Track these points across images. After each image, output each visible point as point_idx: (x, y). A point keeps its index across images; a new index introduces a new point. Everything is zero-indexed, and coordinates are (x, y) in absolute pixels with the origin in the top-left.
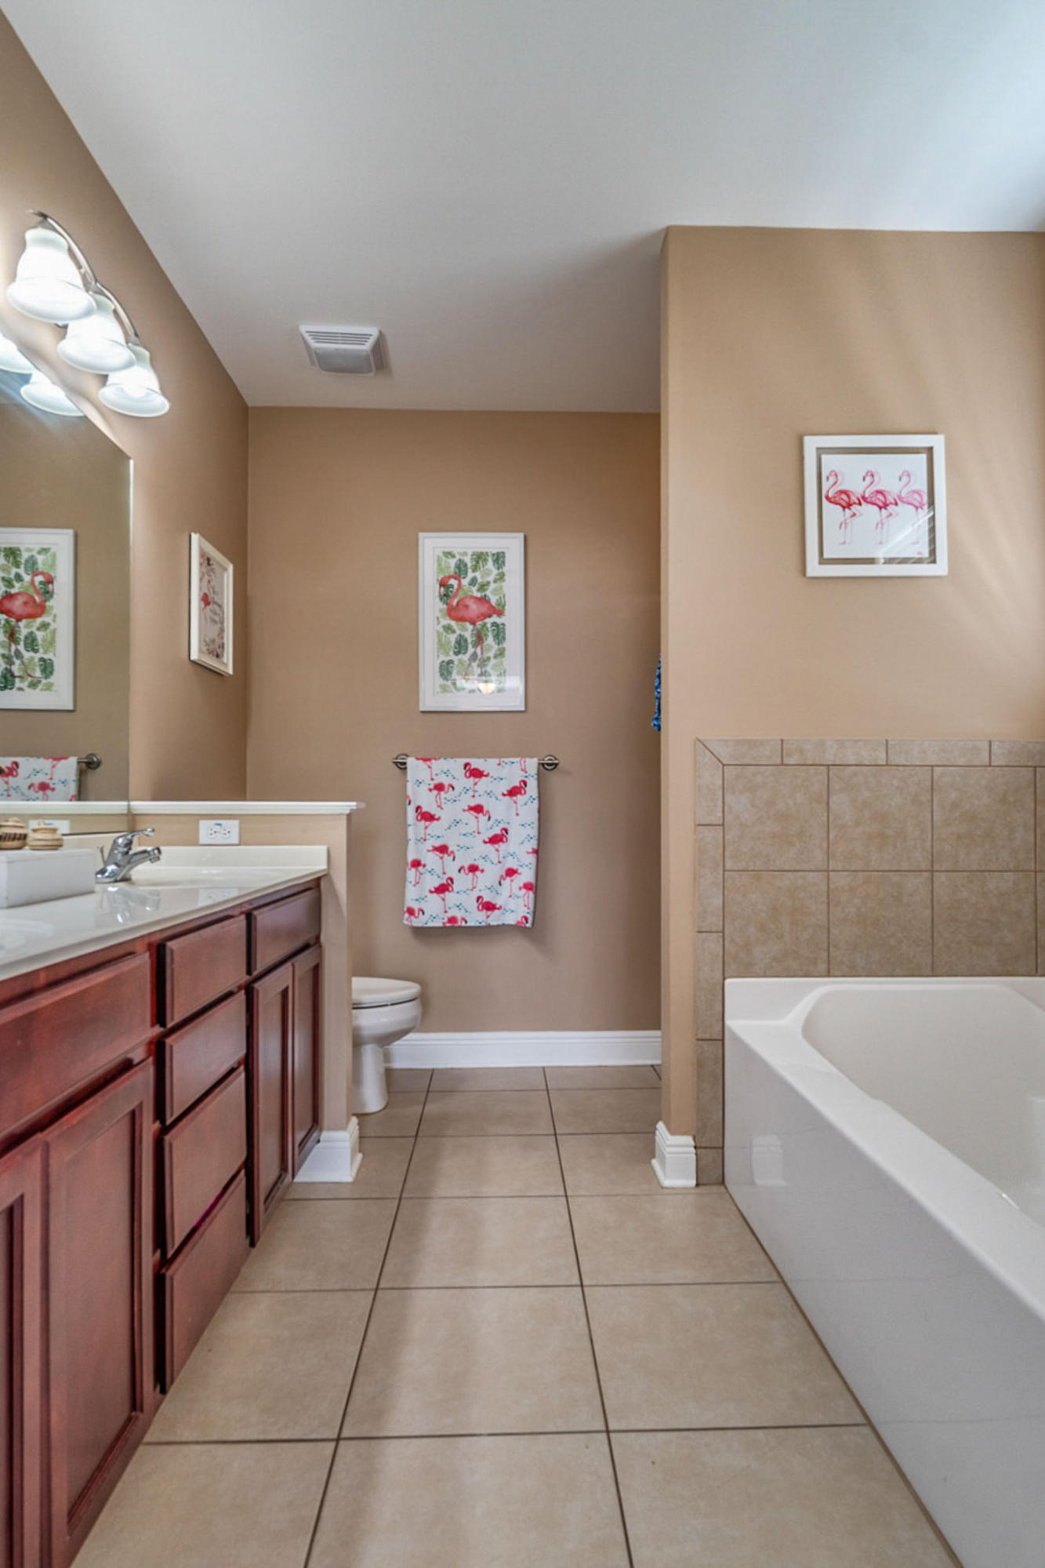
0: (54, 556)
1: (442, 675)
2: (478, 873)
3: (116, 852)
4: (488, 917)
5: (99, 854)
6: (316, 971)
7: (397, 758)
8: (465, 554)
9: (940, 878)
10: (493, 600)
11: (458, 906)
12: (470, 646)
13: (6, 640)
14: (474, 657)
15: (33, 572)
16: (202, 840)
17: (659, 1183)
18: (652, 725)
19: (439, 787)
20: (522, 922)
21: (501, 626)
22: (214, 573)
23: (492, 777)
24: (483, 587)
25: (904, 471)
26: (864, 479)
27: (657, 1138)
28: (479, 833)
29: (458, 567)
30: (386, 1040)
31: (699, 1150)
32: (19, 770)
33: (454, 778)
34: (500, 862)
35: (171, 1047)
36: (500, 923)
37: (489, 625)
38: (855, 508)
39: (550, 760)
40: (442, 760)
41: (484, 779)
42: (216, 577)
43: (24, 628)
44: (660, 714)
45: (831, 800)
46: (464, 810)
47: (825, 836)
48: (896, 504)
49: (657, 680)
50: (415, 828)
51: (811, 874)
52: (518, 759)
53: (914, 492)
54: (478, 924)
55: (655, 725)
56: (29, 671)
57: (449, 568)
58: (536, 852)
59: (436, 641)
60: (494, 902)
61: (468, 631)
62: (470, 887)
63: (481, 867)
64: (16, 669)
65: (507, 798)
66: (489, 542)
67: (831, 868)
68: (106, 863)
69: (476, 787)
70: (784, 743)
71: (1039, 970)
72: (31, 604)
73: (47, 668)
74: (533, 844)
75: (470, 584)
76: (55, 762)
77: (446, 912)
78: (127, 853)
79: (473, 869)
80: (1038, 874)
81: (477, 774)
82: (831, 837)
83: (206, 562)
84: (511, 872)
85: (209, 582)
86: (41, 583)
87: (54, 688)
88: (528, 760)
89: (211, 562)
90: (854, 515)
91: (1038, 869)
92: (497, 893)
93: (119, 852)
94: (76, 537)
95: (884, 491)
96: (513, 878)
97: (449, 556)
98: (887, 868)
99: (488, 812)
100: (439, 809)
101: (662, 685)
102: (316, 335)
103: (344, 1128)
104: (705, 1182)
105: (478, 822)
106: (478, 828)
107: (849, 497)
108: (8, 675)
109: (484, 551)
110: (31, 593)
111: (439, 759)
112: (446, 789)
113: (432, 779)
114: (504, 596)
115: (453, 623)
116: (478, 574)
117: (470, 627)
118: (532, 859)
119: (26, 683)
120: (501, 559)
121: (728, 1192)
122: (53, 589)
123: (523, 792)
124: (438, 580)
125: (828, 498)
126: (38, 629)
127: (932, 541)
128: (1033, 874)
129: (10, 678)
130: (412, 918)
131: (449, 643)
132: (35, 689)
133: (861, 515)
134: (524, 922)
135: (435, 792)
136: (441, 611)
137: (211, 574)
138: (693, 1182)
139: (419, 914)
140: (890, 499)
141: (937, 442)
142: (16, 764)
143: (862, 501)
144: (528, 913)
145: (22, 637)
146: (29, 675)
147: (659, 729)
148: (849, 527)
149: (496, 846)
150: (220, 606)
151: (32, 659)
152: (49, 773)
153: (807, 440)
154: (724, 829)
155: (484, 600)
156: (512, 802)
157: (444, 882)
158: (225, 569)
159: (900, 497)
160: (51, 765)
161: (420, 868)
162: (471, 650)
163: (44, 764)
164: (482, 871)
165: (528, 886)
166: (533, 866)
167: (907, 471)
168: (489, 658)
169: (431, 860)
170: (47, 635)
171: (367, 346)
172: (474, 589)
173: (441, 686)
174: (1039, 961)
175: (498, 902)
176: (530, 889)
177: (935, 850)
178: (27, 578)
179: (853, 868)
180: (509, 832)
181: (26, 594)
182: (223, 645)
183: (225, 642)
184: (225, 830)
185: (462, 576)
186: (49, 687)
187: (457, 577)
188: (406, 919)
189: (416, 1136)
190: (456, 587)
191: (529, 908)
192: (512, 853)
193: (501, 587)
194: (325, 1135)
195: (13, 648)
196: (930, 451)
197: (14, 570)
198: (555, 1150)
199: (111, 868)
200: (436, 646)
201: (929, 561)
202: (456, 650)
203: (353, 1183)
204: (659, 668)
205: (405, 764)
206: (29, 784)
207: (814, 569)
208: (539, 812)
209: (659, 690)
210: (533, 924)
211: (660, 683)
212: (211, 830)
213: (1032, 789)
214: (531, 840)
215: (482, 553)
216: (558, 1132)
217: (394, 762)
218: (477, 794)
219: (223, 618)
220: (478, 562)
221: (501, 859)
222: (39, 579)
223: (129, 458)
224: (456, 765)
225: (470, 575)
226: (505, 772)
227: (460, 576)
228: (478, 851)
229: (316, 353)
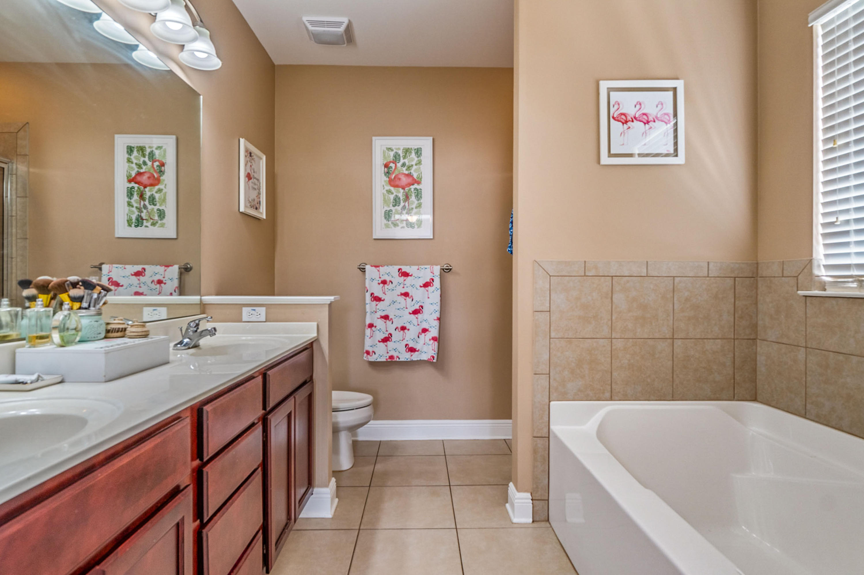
0: (165, 151)
1: (385, 218)
2: (406, 331)
3: (189, 330)
4: (412, 356)
5: (180, 332)
6: (310, 398)
7: (360, 266)
8: (399, 149)
9: (678, 343)
10: (415, 176)
11: (395, 350)
12: (402, 202)
13: (138, 198)
14: (404, 207)
15: (153, 160)
16: (244, 320)
17: (510, 520)
18: (507, 250)
19: (384, 282)
20: (431, 359)
21: (419, 190)
22: (254, 161)
23: (414, 276)
24: (409, 168)
25: (660, 102)
26: (635, 106)
27: (509, 491)
28: (407, 308)
29: (395, 156)
30: (353, 429)
31: (534, 501)
32: (146, 273)
33: (393, 277)
34: (418, 325)
35: (207, 473)
36: (419, 359)
37: (412, 190)
38: (630, 124)
39: (447, 266)
40: (386, 267)
41: (409, 277)
42: (255, 163)
43: (148, 192)
44: (512, 245)
45: (613, 297)
46: (398, 295)
47: (610, 318)
48: (654, 121)
49: (510, 225)
50: (370, 306)
51: (601, 340)
52: (429, 266)
53: (665, 114)
54: (406, 360)
55: (509, 251)
56: (151, 217)
57: (389, 157)
58: (439, 319)
59: (382, 199)
60: (415, 347)
61: (401, 193)
62: (402, 339)
63: (407, 328)
64: (144, 215)
65: (423, 288)
66: (413, 142)
67: (613, 337)
68: (184, 337)
69: (405, 282)
70: (586, 263)
71: (735, 397)
72: (152, 178)
73: (162, 214)
74: (438, 315)
75: (402, 166)
76: (166, 268)
77: (388, 353)
78: (196, 331)
79: (403, 328)
80: (735, 340)
81: (406, 274)
82: (613, 318)
83: (249, 155)
84: (425, 331)
85: (251, 166)
86: (157, 166)
87: (166, 226)
88: (434, 267)
89: (252, 155)
90: (629, 128)
91: (735, 338)
92: (417, 342)
93: (191, 331)
94: (177, 140)
95: (647, 113)
96: (426, 334)
97: (390, 150)
98: (646, 336)
99: (412, 296)
100: (384, 294)
101: (514, 227)
102: (313, 23)
103: (327, 486)
104: (538, 520)
105: (406, 302)
106: (406, 306)
107: (626, 117)
108: (140, 219)
109: (410, 147)
110: (151, 172)
111: (384, 266)
112: (388, 284)
113: (380, 278)
114: (421, 173)
115: (392, 189)
116: (406, 161)
117: (401, 191)
118: (437, 323)
119: (150, 223)
120: (420, 152)
121: (551, 527)
122: (164, 170)
123: (432, 285)
124: (383, 164)
125: (613, 118)
126: (156, 192)
127: (676, 144)
128: (733, 340)
129: (140, 220)
130: (369, 356)
131: (390, 200)
132: (154, 226)
133: (633, 128)
134: (432, 359)
135: (382, 285)
136: (385, 181)
137: (253, 161)
138: (531, 520)
139: (372, 354)
140: (651, 118)
141: (679, 84)
142: (144, 269)
143: (634, 120)
144: (434, 354)
145: (147, 197)
146: (151, 219)
147: (512, 253)
148: (626, 135)
149: (416, 316)
150: (258, 180)
151: (153, 209)
152: (163, 274)
153: (602, 83)
154: (550, 313)
155: (409, 175)
156: (426, 291)
157: (387, 336)
158: (261, 159)
159: (657, 117)
160: (163, 270)
161: (373, 328)
162: (402, 204)
163: (160, 269)
164: (408, 330)
165: (434, 339)
166: (437, 327)
167: (661, 102)
168: (412, 209)
169: (380, 324)
170: (161, 195)
171: (342, 29)
172: (404, 169)
173: (385, 224)
174: (736, 392)
175: (417, 347)
176: (436, 340)
177: (675, 326)
178: (149, 163)
179: (626, 337)
180: (424, 308)
181: (149, 172)
182: (260, 202)
183: (261, 200)
184: (257, 313)
185: (397, 162)
186: (162, 225)
187: (394, 162)
188: (365, 357)
189: (370, 486)
190: (394, 168)
191: (435, 351)
192: (425, 320)
193: (420, 168)
194: (316, 490)
195: (142, 203)
196: (675, 90)
197: (142, 159)
198: (450, 496)
199: (186, 340)
200: (382, 202)
201: (673, 155)
202: (394, 204)
203: (332, 518)
204: (512, 218)
205: (364, 269)
206: (151, 281)
207: (605, 160)
208: (441, 296)
209: (511, 231)
210: (437, 360)
211: (512, 226)
212: (249, 313)
213: (733, 291)
214: (437, 312)
215: (409, 148)
216: (451, 484)
217: (358, 268)
218: (405, 286)
219: (260, 186)
220: (406, 154)
221: (419, 323)
222: (156, 164)
223: (200, 95)
224: (394, 270)
225: (402, 161)
226: (421, 273)
227: (396, 161)
228: (407, 319)
229: (312, 34)
